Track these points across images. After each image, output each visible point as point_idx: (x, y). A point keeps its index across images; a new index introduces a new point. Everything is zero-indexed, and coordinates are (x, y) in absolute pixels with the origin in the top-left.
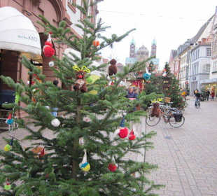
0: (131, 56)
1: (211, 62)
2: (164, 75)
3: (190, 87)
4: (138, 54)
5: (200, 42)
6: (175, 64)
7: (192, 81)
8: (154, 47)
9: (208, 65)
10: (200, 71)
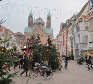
1: (88, 34)
2: (47, 45)
3: (74, 54)
4: (35, 24)
5: (81, 18)
6: (64, 35)
7: (75, 48)
9: (87, 37)
10: (81, 41)
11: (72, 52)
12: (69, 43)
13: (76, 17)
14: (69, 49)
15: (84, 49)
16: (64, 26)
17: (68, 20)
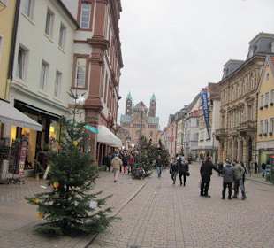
0: (127, 113)
1: (199, 131)
2: (159, 146)
3: (184, 152)
4: (135, 111)
5: (192, 113)
6: (173, 129)
7: (186, 146)
8: (153, 104)
9: (198, 134)
10: (192, 138)
11: (182, 150)
12: (179, 140)
13: (187, 109)
14: (179, 147)
15: (195, 148)
16: (173, 119)
17: (178, 113)
